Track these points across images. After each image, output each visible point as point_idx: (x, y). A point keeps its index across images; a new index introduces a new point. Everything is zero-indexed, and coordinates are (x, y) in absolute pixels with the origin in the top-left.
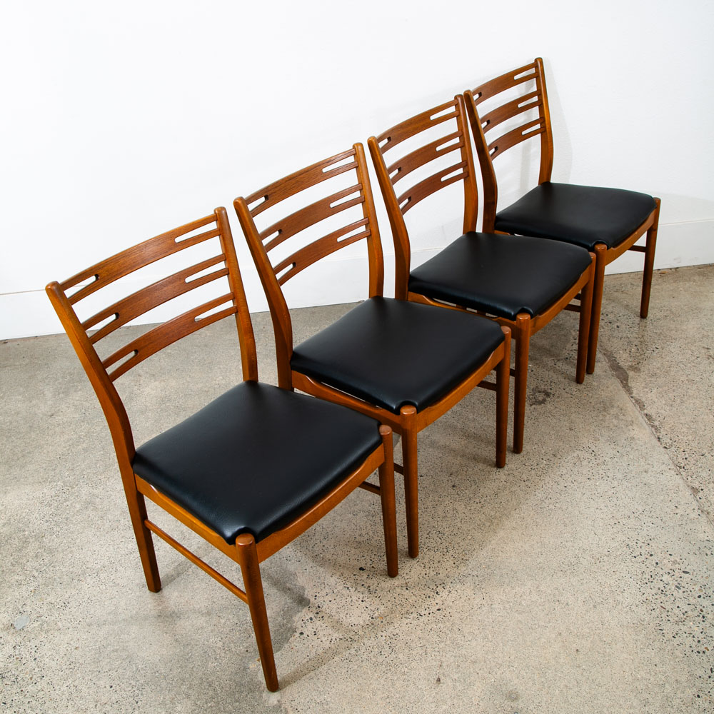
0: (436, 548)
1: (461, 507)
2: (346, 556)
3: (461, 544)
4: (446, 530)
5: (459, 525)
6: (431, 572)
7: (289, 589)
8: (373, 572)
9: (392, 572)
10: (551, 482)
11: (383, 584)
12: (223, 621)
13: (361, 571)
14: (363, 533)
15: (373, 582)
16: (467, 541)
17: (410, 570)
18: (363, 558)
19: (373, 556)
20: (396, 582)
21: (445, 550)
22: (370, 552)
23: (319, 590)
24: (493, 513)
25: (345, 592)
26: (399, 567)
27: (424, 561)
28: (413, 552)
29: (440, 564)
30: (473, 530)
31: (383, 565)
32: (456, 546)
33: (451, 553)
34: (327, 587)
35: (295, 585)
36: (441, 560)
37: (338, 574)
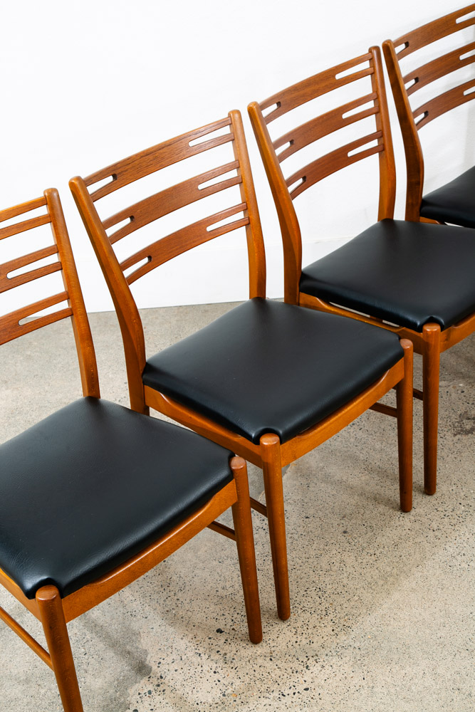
0: (313, 609)
1: (350, 559)
2: (203, 614)
3: (345, 605)
4: (329, 587)
5: (345, 581)
6: (304, 640)
7: (129, 653)
8: (233, 636)
9: (255, 636)
10: (467, 534)
11: (243, 652)
12: (43, 691)
13: (219, 634)
14: (228, 585)
15: (230, 649)
16: (352, 603)
17: (277, 635)
18: (222, 618)
19: (235, 615)
20: (259, 649)
21: (324, 613)
22: (232, 610)
23: (164, 656)
24: (389, 569)
25: (196, 660)
26: (264, 630)
27: (296, 625)
28: (283, 613)
29: (315, 630)
30: (362, 589)
31: (244, 628)
32: (338, 608)
33: (331, 616)
34: (175, 651)
35: (137, 648)
36: (318, 624)
37: (191, 636)
